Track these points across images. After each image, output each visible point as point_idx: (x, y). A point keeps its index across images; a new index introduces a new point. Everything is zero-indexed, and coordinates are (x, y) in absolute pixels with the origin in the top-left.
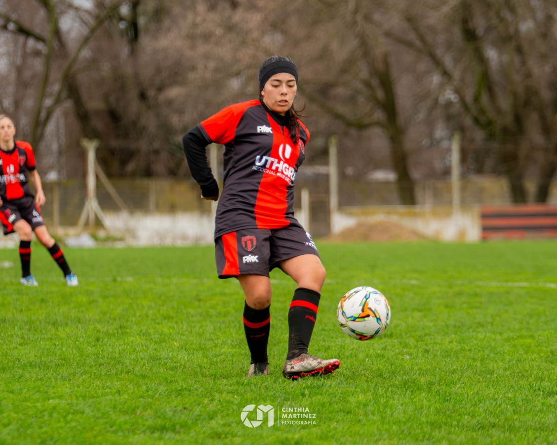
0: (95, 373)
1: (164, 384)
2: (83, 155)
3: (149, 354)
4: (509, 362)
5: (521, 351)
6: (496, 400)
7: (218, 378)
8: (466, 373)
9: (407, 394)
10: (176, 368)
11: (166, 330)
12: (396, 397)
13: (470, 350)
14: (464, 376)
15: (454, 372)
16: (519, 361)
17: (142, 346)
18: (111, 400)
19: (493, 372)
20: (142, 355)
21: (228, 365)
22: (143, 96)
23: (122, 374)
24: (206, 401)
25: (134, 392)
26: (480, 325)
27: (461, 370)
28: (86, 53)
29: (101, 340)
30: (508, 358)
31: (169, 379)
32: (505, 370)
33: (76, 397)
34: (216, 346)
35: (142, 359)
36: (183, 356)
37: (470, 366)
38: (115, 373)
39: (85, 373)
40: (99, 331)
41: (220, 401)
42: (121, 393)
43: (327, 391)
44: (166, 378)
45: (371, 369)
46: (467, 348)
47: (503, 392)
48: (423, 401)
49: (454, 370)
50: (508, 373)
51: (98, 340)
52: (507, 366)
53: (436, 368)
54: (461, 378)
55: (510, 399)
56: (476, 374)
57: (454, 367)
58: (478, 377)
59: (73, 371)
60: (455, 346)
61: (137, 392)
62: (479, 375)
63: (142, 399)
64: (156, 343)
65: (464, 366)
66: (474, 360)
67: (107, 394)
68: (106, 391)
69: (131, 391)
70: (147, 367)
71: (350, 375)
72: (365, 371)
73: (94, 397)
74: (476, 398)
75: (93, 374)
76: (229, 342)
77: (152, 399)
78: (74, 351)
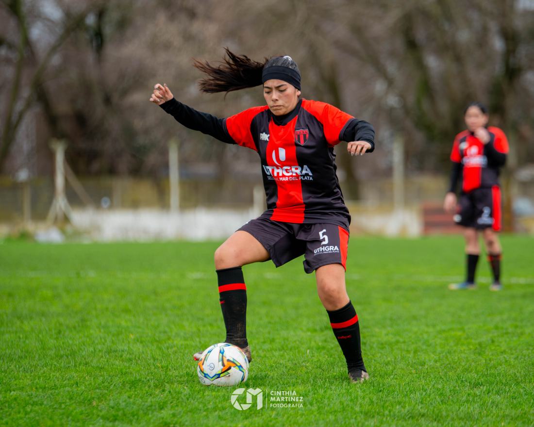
0: (55, 365)
1: (119, 376)
2: (51, 156)
3: (106, 346)
4: (440, 354)
5: (452, 343)
6: (425, 391)
7: (170, 370)
8: (400, 365)
9: (344, 385)
10: (130, 360)
11: (124, 323)
12: (333, 388)
13: (404, 342)
14: (398, 367)
15: (387, 364)
16: (449, 352)
17: (101, 338)
18: (68, 391)
19: (425, 363)
20: (99, 347)
21: (180, 357)
22: (107, 100)
23: (80, 366)
24: (157, 392)
25: (91, 384)
26: (415, 318)
27: (395, 362)
28: (56, 60)
29: (62, 332)
30: (439, 349)
31: (124, 371)
32: (436, 362)
33: (36, 388)
34: (169, 338)
35: (100, 351)
36: (137, 348)
37: (403, 358)
38: (74, 365)
39: (46, 365)
40: (61, 324)
41: (170, 392)
42: (79, 385)
43: (269, 382)
44: (122, 369)
45: (312, 361)
46: (401, 340)
47: (433, 383)
48: (358, 391)
49: (389, 362)
50: (438, 364)
51: (59, 332)
52: (437, 359)
53: (371, 359)
54: (395, 369)
55: (438, 389)
56: (408, 366)
57: (389, 359)
58: (411, 368)
59: (35, 363)
60: (391, 338)
61: (93, 384)
62: (411, 367)
63: (97, 391)
64: (113, 336)
65: (397, 358)
66: (408, 351)
67: (65, 386)
68: (65, 382)
69: (88, 382)
70: (104, 360)
71: (292, 367)
72: (306, 362)
73: (53, 389)
74: (408, 388)
75: (53, 366)
76: (182, 334)
77: (107, 390)
78: (37, 345)
